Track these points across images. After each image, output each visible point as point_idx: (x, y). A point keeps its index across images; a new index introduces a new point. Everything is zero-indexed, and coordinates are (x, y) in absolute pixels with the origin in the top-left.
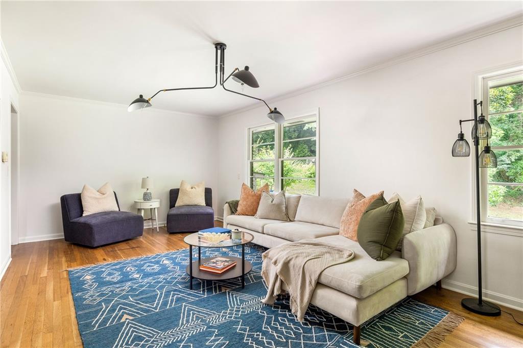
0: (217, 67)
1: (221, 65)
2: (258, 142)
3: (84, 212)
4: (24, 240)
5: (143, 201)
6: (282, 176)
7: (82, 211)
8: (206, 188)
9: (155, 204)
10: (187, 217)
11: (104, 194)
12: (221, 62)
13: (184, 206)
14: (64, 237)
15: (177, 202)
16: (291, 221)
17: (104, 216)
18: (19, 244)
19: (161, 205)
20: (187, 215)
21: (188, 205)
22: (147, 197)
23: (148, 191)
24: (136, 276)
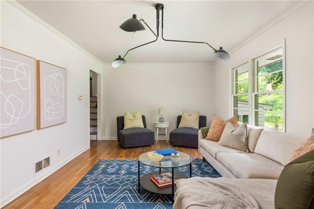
2: (275, 79)
3: (125, 127)
4: (104, 138)
5: (159, 122)
6: (256, 108)
7: (123, 126)
8: (200, 116)
9: (165, 125)
10: (182, 136)
11: (135, 117)
13: (183, 128)
14: (117, 139)
15: (180, 125)
16: (250, 152)
17: (131, 130)
18: (102, 140)
19: (170, 126)
20: (182, 134)
21: (186, 128)
22: (161, 120)
23: (162, 117)
24: (123, 172)
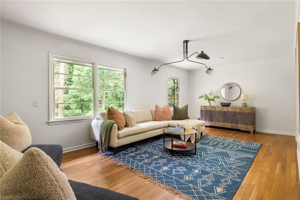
0: (184, 51)
1: (186, 50)
12: (186, 49)
24: (197, 171)
